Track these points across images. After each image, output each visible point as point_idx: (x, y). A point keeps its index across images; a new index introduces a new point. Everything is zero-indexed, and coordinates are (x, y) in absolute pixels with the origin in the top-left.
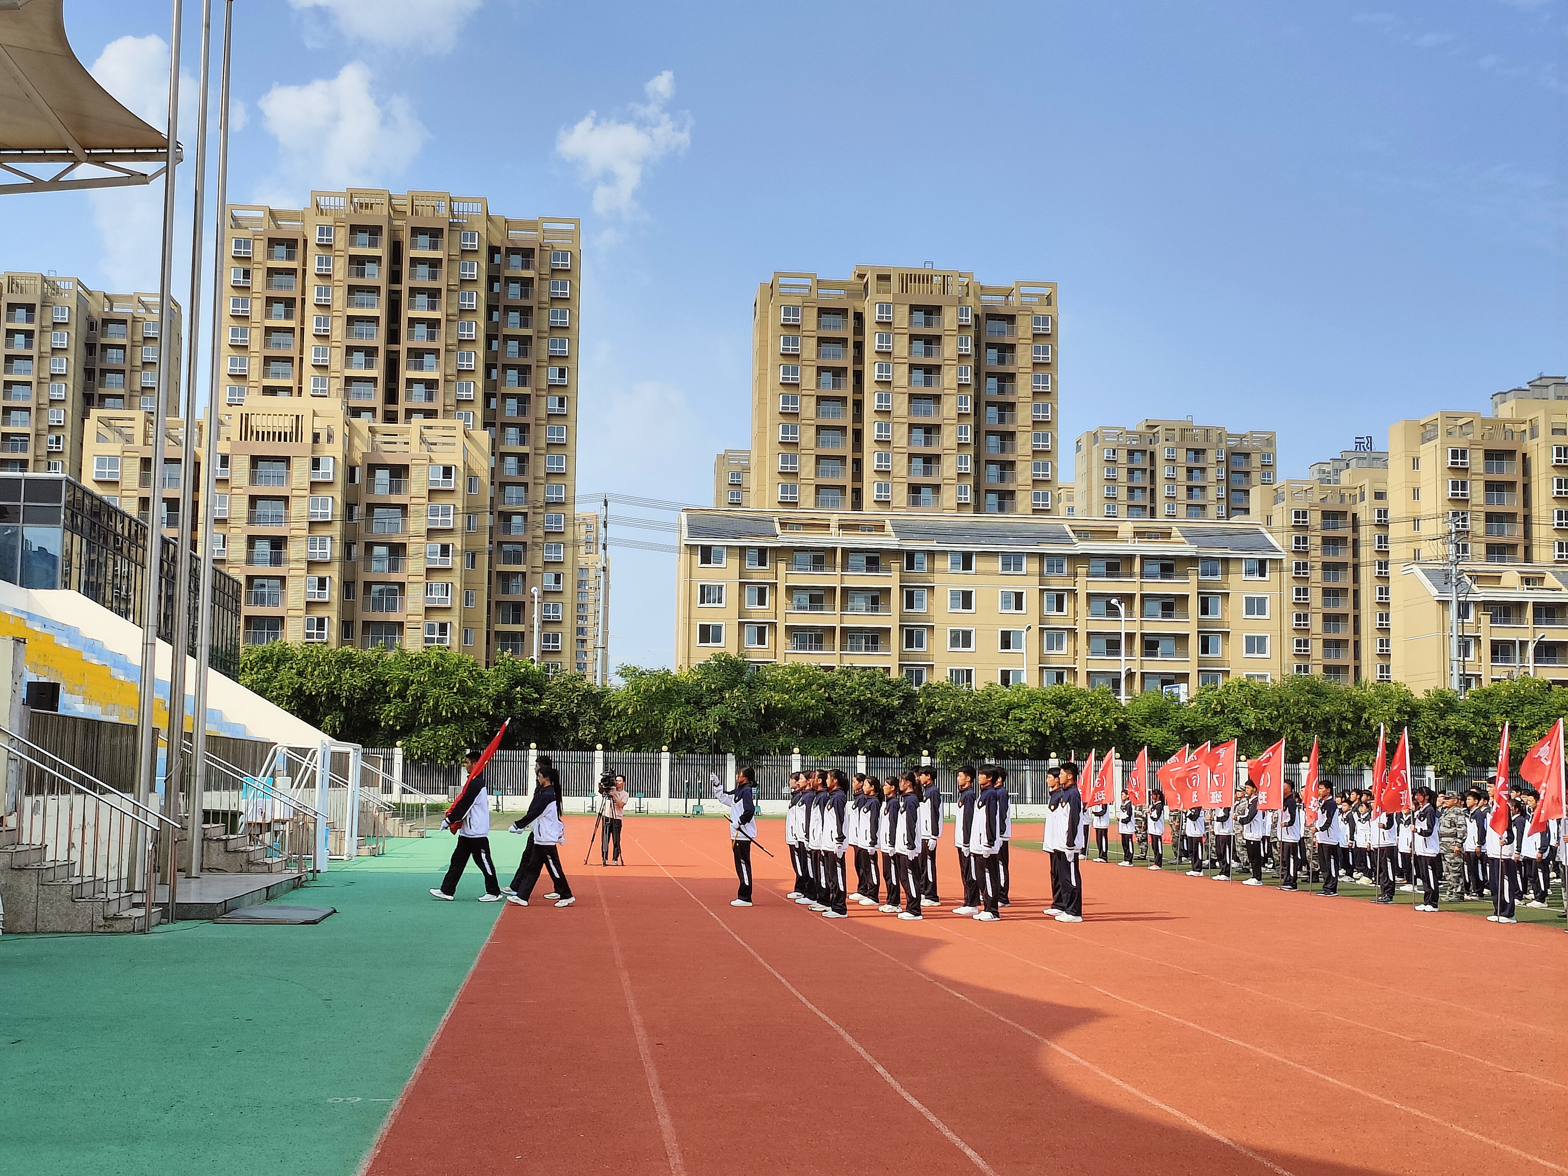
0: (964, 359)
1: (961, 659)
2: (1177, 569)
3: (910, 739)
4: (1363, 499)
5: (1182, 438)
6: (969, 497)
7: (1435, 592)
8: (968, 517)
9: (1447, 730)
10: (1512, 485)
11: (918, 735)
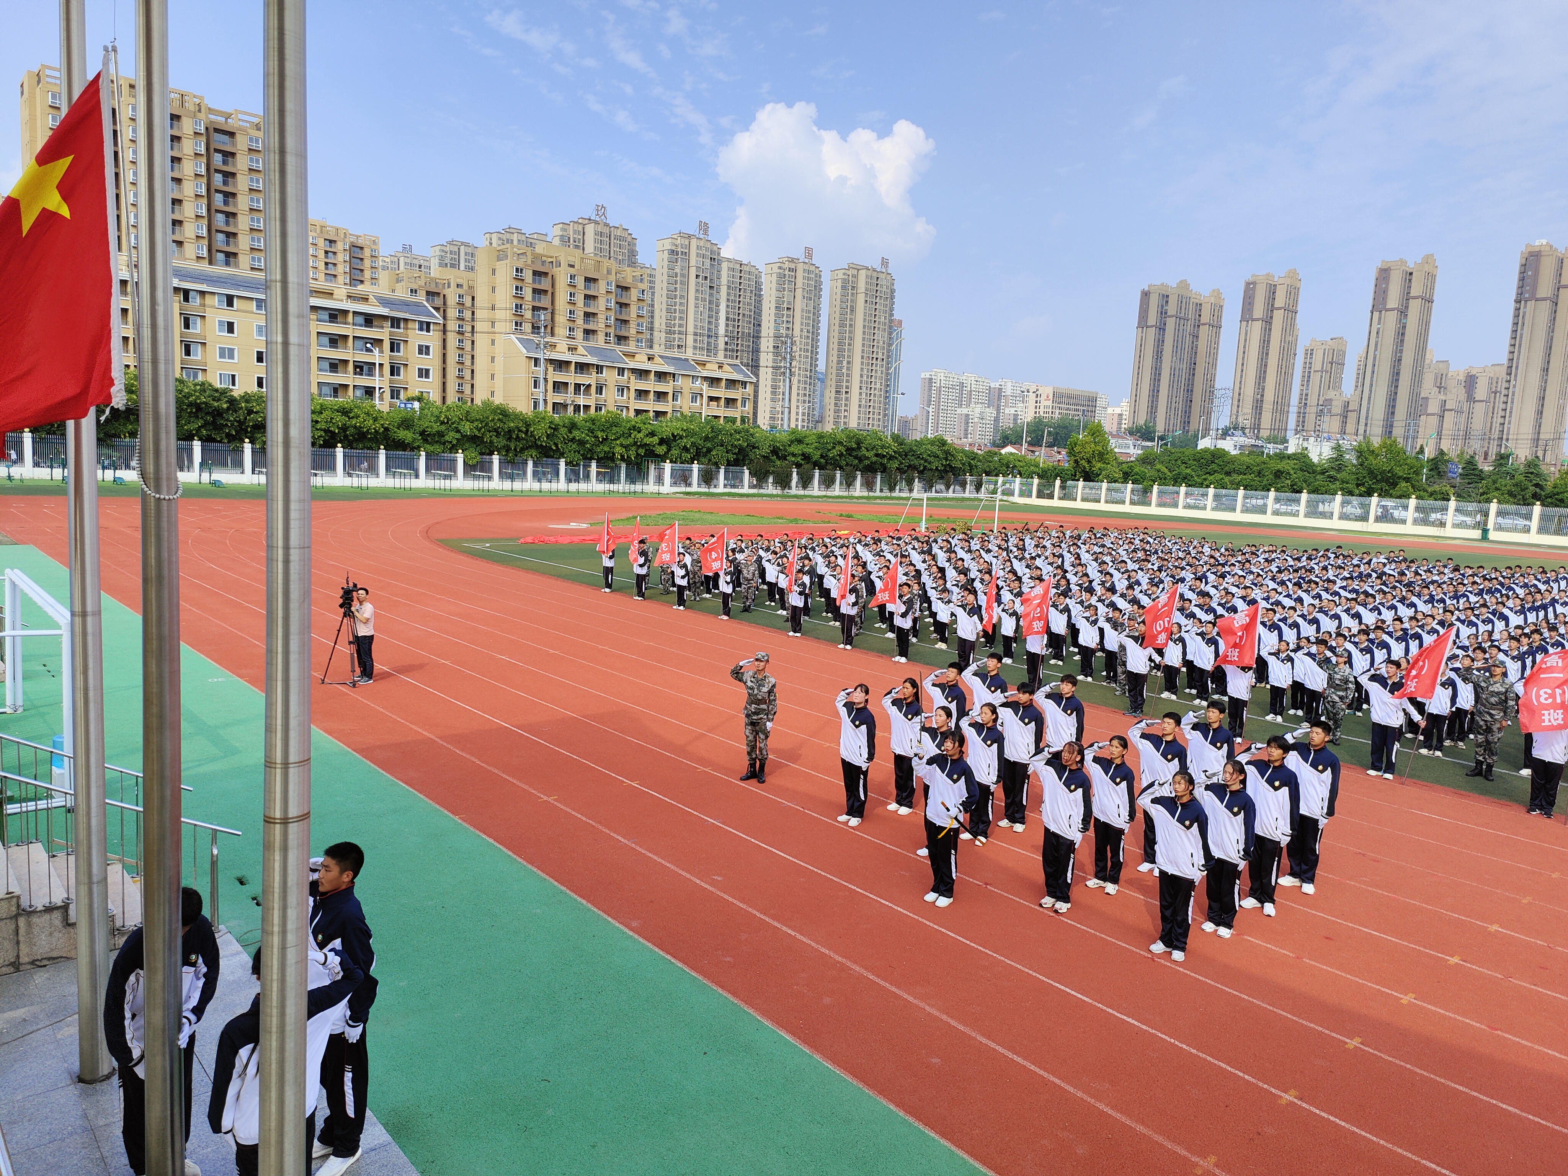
0: (198, 157)
1: (227, 367)
2: (375, 323)
3: (236, 431)
4: (449, 287)
5: (321, 231)
6: (205, 253)
7: (525, 351)
8: (204, 267)
9: (574, 438)
10: (546, 291)
11: (241, 428)
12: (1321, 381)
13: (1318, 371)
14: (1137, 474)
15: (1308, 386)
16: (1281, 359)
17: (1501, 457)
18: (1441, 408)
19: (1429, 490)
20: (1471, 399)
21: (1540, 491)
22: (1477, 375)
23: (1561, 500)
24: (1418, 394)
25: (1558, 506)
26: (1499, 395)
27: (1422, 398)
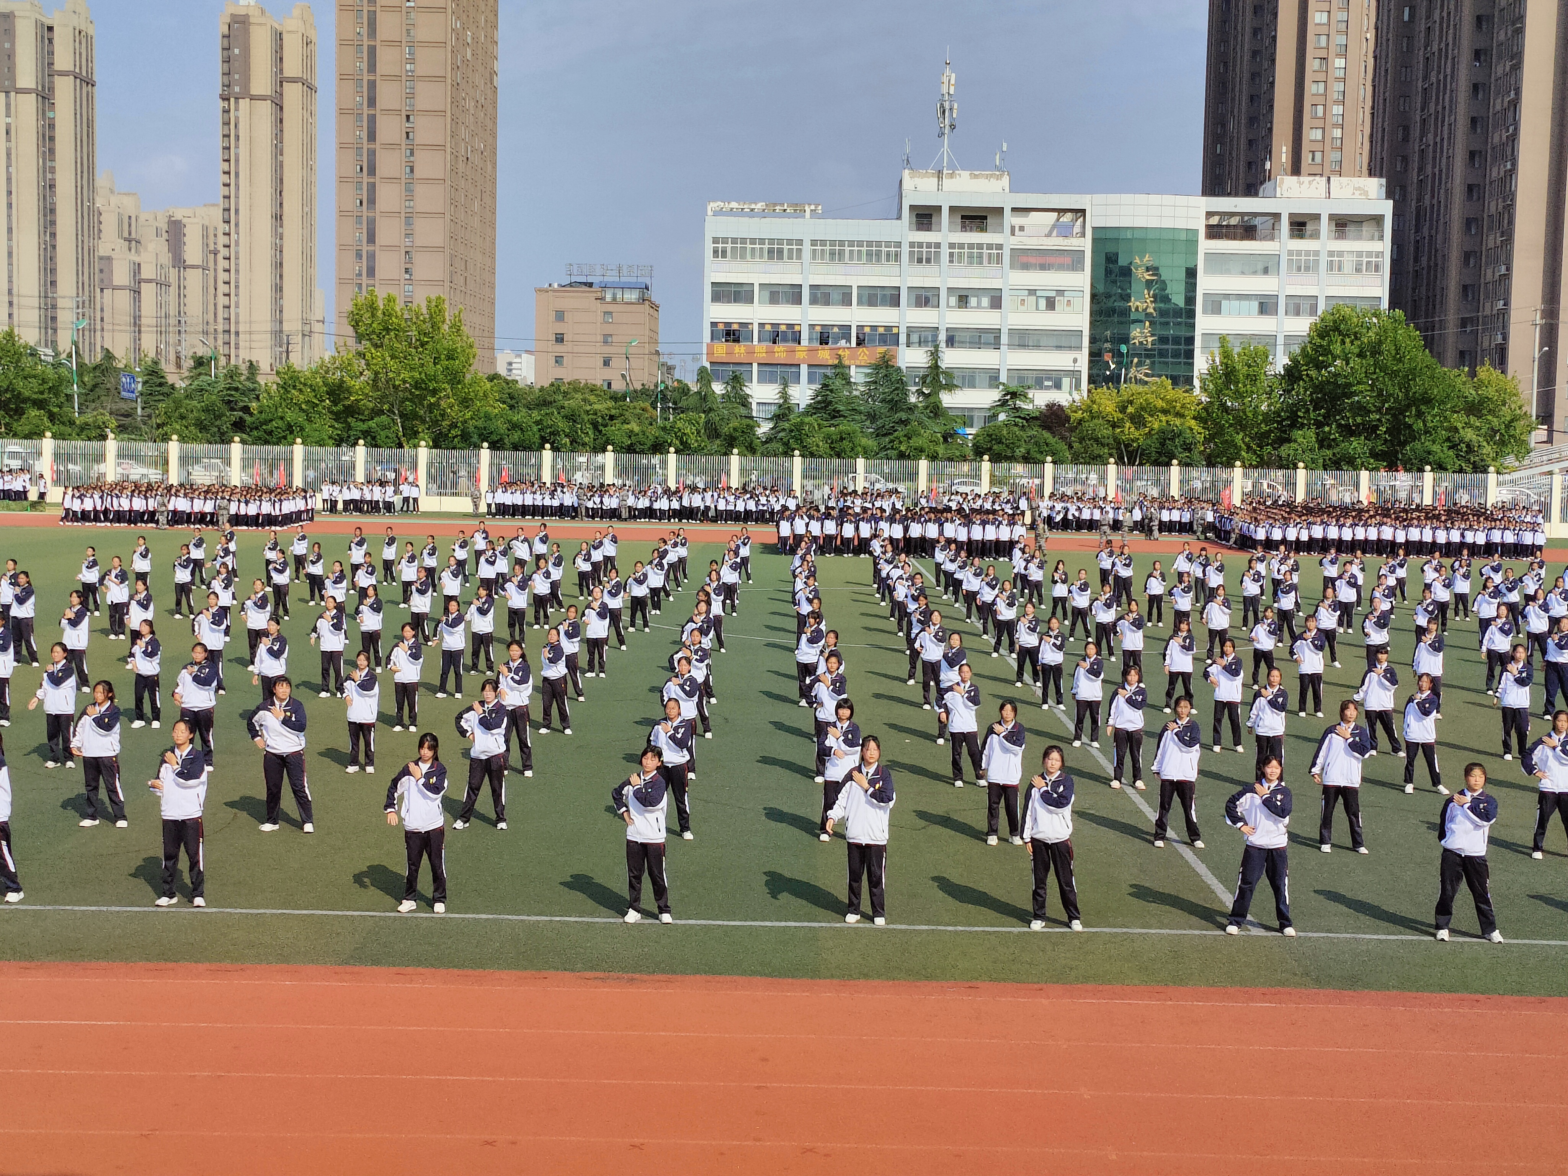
17: (200, 362)
18: (134, 276)
19: (78, 422)
20: (179, 262)
21: (247, 418)
22: (185, 221)
23: (270, 433)
24: (92, 251)
25: (267, 442)
26: (220, 257)
27: (101, 258)
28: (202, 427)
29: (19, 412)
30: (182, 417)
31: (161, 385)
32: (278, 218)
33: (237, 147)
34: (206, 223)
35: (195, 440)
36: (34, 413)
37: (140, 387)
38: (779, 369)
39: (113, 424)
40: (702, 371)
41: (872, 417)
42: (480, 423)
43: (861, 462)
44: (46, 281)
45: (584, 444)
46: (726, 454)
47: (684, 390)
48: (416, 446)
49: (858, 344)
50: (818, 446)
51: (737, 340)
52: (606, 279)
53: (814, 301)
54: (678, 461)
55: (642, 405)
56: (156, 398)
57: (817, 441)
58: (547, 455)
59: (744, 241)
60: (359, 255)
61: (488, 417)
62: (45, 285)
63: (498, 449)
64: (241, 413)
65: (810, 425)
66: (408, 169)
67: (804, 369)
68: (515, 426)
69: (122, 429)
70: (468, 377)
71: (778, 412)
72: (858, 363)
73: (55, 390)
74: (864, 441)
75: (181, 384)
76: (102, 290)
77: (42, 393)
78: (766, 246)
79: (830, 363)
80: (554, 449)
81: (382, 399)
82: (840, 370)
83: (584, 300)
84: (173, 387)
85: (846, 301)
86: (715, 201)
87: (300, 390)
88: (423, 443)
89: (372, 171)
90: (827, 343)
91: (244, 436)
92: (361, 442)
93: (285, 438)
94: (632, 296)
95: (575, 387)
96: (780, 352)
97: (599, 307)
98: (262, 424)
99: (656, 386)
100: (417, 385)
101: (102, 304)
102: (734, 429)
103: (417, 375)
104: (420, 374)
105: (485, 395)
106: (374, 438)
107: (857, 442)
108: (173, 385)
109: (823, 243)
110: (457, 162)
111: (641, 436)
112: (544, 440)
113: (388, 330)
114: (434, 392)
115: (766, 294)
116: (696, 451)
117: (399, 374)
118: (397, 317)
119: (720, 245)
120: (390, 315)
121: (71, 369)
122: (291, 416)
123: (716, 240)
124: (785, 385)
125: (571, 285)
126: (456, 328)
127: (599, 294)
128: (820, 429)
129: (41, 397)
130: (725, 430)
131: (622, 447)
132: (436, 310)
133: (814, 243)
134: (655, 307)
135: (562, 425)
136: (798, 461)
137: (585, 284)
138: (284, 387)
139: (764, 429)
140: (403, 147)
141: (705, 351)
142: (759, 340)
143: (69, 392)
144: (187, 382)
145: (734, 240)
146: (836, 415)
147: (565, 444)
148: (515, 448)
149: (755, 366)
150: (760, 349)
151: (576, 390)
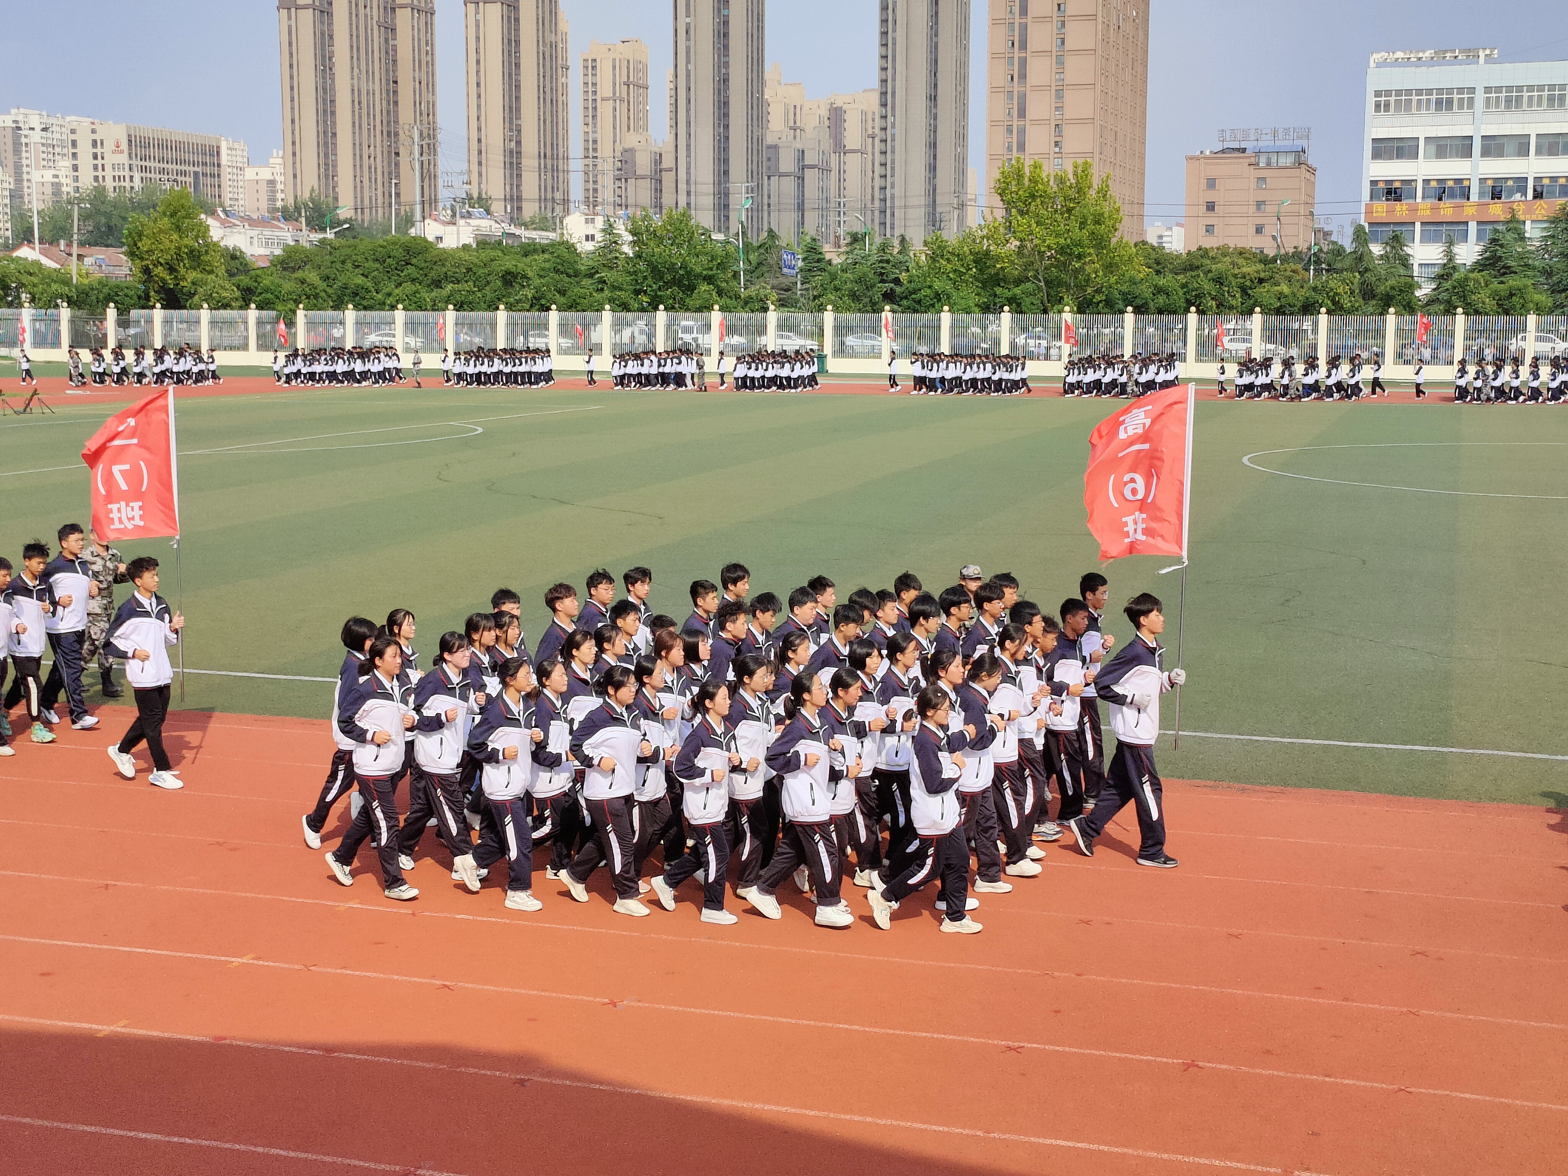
12: (615, 117)
13: (607, 99)
14: (267, 290)
15: (595, 125)
16: (542, 76)
17: (856, 239)
18: (798, 163)
19: (742, 296)
20: (840, 148)
21: (898, 290)
22: (845, 107)
23: (919, 302)
24: (760, 140)
25: (916, 311)
26: (877, 140)
27: (769, 147)
28: (854, 297)
29: (691, 288)
30: (837, 289)
31: (819, 261)
32: (933, 98)
33: (894, 31)
34: (865, 108)
35: (848, 309)
36: (704, 287)
37: (800, 264)
38: (1444, 228)
39: (774, 296)
40: (1359, 230)
41: (1548, 273)
42: (1124, 288)
43: (1532, 320)
44: (719, 171)
45: (1231, 308)
46: (1381, 314)
47: (1339, 252)
48: (1060, 312)
49: (1535, 197)
50: (1484, 303)
51: (1398, 199)
52: (1261, 144)
53: (1486, 152)
54: (1329, 321)
55: (1293, 267)
56: (813, 274)
57: (1483, 298)
58: (1192, 318)
59: (1409, 92)
60: (1010, 130)
61: (1133, 282)
62: (719, 174)
63: (1143, 313)
64: (892, 285)
65: (1476, 281)
66: (1059, 41)
67: (1473, 227)
68: (1159, 290)
69: (782, 304)
70: (1114, 241)
71: (1442, 272)
72: (1534, 217)
73: (722, 266)
74: (1537, 297)
75: (837, 260)
76: (769, 177)
77: (711, 269)
78: (1434, 97)
79: (1502, 219)
80: (1200, 312)
81: (1028, 266)
82: (1514, 225)
83: (1237, 167)
84: (830, 262)
85: (1523, 150)
86: (1378, 52)
87: (948, 260)
88: (1067, 308)
89: (1023, 46)
90: (1500, 198)
91: (896, 307)
92: (1006, 308)
93: (933, 306)
94: (1288, 160)
95: (1224, 251)
96: (1447, 210)
97: (1253, 173)
98: (911, 293)
99: (1309, 249)
100: (1062, 250)
101: (769, 190)
102: (1392, 288)
103: (1062, 241)
104: (1065, 240)
105: (1130, 259)
106: (1019, 305)
107: (1528, 297)
108: (830, 260)
109: (1499, 89)
110: (1108, 30)
111: (1291, 298)
112: (1189, 303)
113: (1033, 197)
114: (1079, 257)
115: (1433, 149)
116: (1350, 312)
117: (1044, 241)
118: (1043, 184)
119: (1383, 99)
120: (1036, 182)
121: (739, 248)
122: (937, 285)
123: (1378, 94)
124: (1451, 243)
125: (1223, 151)
126: (1103, 193)
127: (1253, 160)
128: (1487, 286)
129: (710, 273)
130: (1381, 289)
131: (1270, 310)
132: (1083, 174)
133: (1488, 90)
134: (1312, 171)
135: (1207, 286)
136: (1460, 320)
137: (1238, 150)
138: (933, 258)
139: (1424, 291)
140: (1055, 19)
141: (1363, 210)
142: (1423, 198)
143: (735, 268)
144: (843, 258)
145: (1399, 93)
146: (1507, 271)
147: (1211, 307)
148: (1160, 312)
149: (1418, 225)
150: (1423, 206)
151: (1224, 255)
